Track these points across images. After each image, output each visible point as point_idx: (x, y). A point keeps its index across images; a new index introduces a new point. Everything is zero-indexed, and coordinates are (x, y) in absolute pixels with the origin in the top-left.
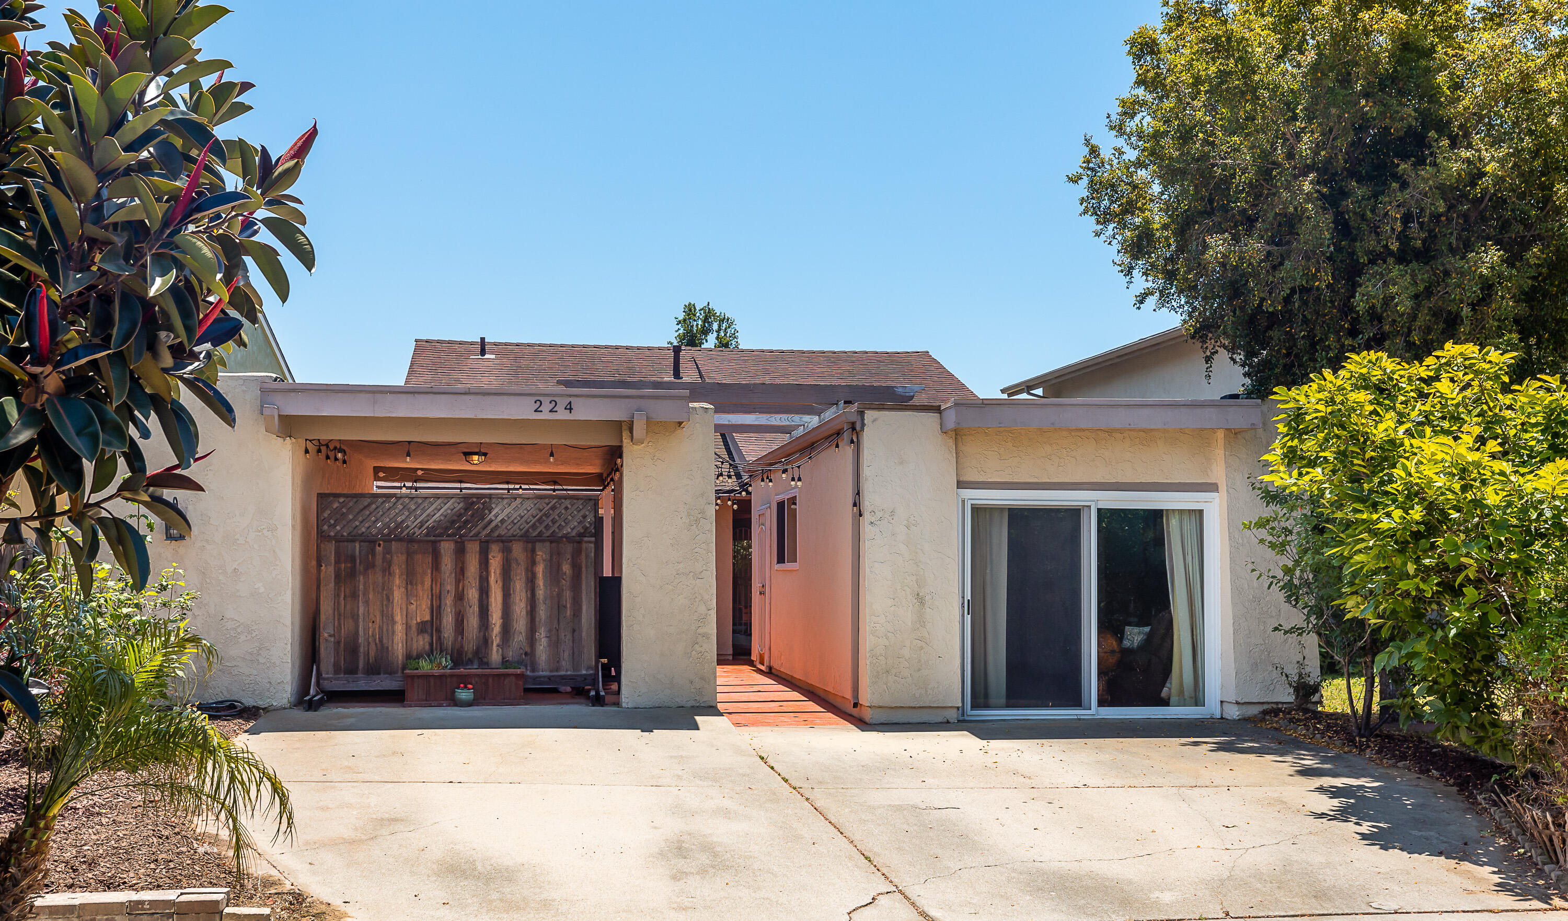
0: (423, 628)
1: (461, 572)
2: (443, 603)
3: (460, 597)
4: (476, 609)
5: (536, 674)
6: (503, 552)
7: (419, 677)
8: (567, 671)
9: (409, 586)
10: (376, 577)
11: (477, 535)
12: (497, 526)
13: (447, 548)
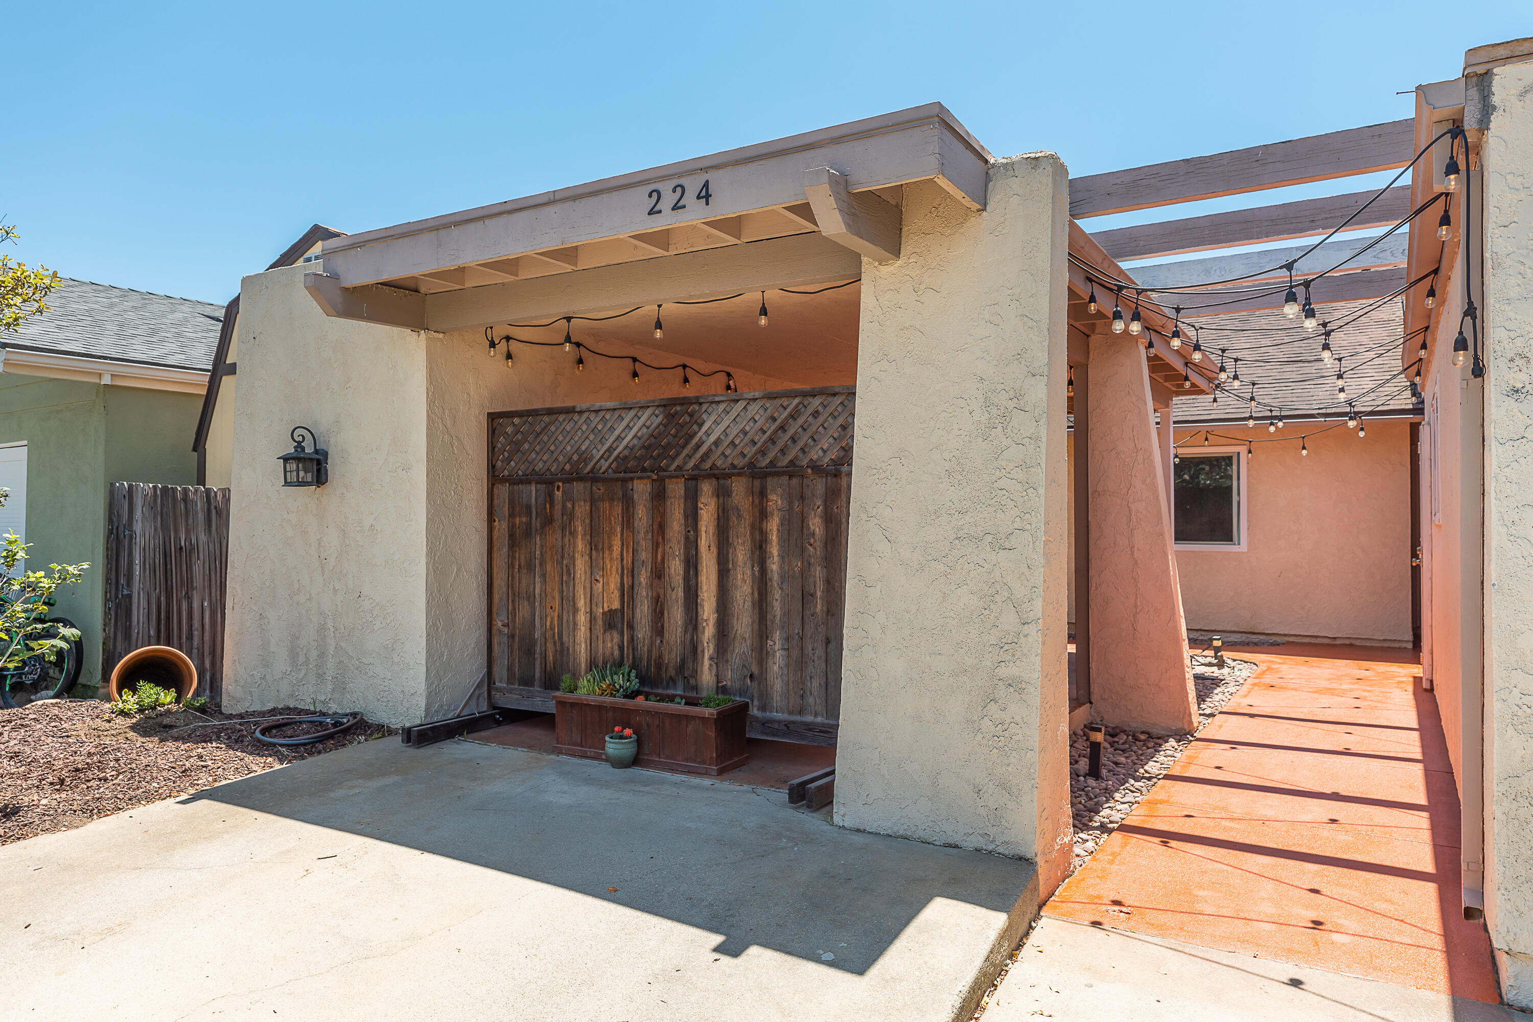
0: (612, 621)
1: (660, 529)
2: (636, 582)
3: (658, 573)
4: (681, 594)
5: (768, 714)
6: (718, 497)
7: (573, 705)
8: (816, 715)
9: (594, 552)
10: (554, 537)
11: (679, 468)
12: (710, 450)
13: (641, 489)
